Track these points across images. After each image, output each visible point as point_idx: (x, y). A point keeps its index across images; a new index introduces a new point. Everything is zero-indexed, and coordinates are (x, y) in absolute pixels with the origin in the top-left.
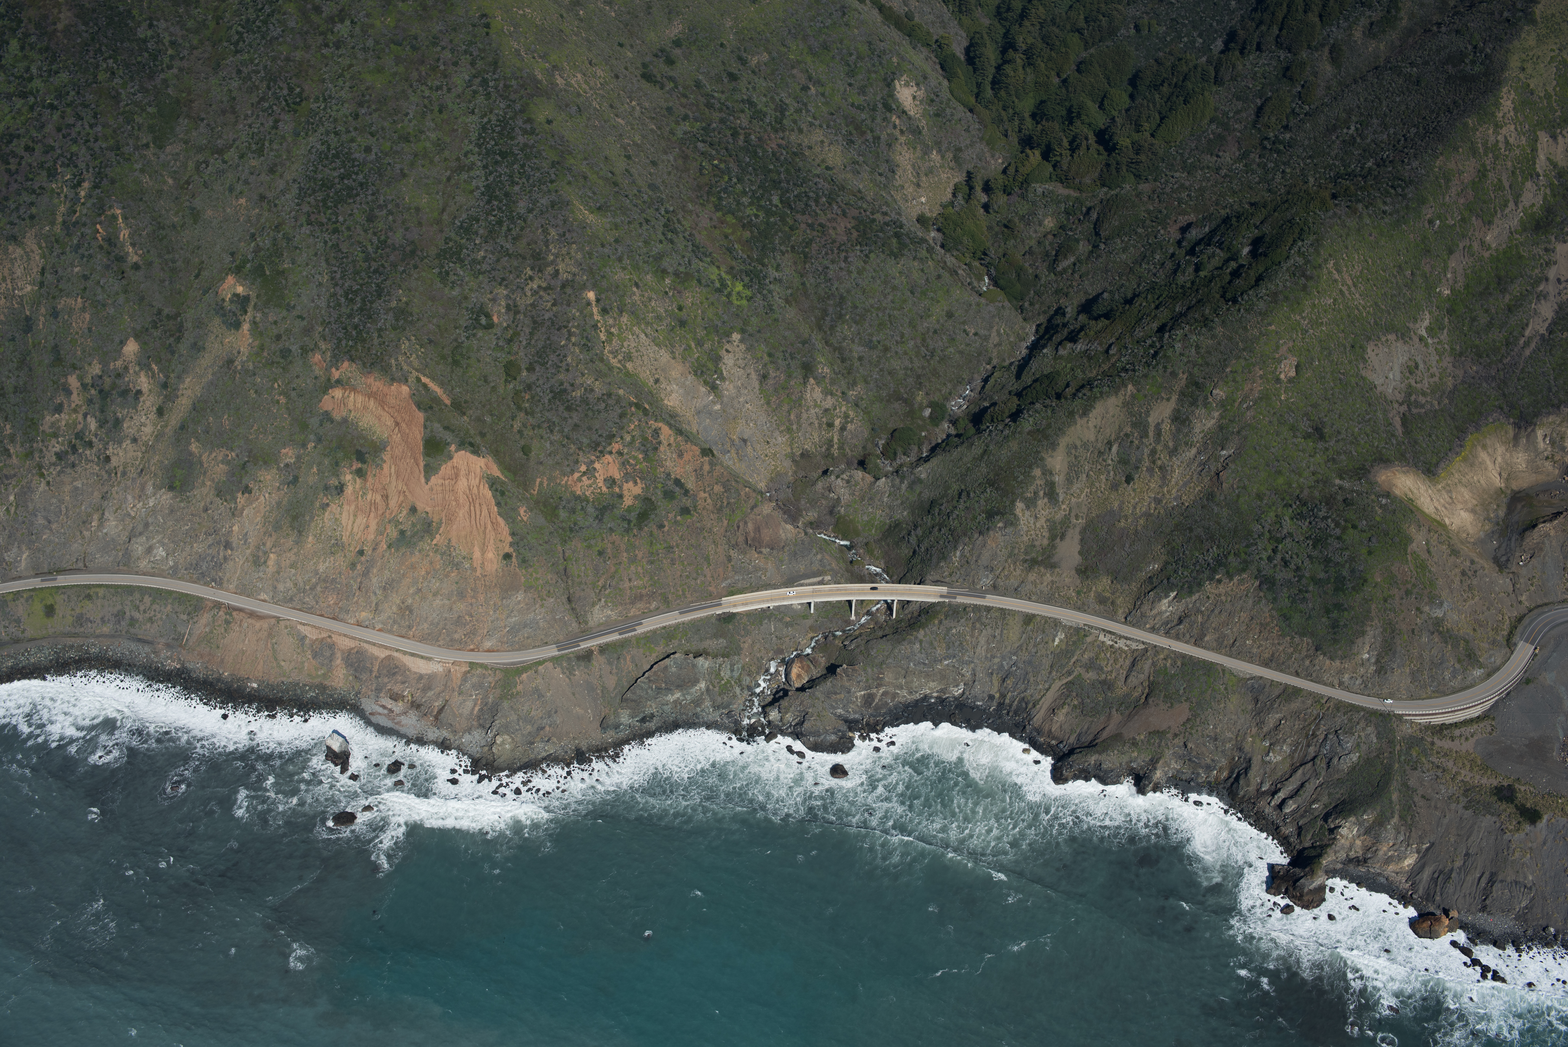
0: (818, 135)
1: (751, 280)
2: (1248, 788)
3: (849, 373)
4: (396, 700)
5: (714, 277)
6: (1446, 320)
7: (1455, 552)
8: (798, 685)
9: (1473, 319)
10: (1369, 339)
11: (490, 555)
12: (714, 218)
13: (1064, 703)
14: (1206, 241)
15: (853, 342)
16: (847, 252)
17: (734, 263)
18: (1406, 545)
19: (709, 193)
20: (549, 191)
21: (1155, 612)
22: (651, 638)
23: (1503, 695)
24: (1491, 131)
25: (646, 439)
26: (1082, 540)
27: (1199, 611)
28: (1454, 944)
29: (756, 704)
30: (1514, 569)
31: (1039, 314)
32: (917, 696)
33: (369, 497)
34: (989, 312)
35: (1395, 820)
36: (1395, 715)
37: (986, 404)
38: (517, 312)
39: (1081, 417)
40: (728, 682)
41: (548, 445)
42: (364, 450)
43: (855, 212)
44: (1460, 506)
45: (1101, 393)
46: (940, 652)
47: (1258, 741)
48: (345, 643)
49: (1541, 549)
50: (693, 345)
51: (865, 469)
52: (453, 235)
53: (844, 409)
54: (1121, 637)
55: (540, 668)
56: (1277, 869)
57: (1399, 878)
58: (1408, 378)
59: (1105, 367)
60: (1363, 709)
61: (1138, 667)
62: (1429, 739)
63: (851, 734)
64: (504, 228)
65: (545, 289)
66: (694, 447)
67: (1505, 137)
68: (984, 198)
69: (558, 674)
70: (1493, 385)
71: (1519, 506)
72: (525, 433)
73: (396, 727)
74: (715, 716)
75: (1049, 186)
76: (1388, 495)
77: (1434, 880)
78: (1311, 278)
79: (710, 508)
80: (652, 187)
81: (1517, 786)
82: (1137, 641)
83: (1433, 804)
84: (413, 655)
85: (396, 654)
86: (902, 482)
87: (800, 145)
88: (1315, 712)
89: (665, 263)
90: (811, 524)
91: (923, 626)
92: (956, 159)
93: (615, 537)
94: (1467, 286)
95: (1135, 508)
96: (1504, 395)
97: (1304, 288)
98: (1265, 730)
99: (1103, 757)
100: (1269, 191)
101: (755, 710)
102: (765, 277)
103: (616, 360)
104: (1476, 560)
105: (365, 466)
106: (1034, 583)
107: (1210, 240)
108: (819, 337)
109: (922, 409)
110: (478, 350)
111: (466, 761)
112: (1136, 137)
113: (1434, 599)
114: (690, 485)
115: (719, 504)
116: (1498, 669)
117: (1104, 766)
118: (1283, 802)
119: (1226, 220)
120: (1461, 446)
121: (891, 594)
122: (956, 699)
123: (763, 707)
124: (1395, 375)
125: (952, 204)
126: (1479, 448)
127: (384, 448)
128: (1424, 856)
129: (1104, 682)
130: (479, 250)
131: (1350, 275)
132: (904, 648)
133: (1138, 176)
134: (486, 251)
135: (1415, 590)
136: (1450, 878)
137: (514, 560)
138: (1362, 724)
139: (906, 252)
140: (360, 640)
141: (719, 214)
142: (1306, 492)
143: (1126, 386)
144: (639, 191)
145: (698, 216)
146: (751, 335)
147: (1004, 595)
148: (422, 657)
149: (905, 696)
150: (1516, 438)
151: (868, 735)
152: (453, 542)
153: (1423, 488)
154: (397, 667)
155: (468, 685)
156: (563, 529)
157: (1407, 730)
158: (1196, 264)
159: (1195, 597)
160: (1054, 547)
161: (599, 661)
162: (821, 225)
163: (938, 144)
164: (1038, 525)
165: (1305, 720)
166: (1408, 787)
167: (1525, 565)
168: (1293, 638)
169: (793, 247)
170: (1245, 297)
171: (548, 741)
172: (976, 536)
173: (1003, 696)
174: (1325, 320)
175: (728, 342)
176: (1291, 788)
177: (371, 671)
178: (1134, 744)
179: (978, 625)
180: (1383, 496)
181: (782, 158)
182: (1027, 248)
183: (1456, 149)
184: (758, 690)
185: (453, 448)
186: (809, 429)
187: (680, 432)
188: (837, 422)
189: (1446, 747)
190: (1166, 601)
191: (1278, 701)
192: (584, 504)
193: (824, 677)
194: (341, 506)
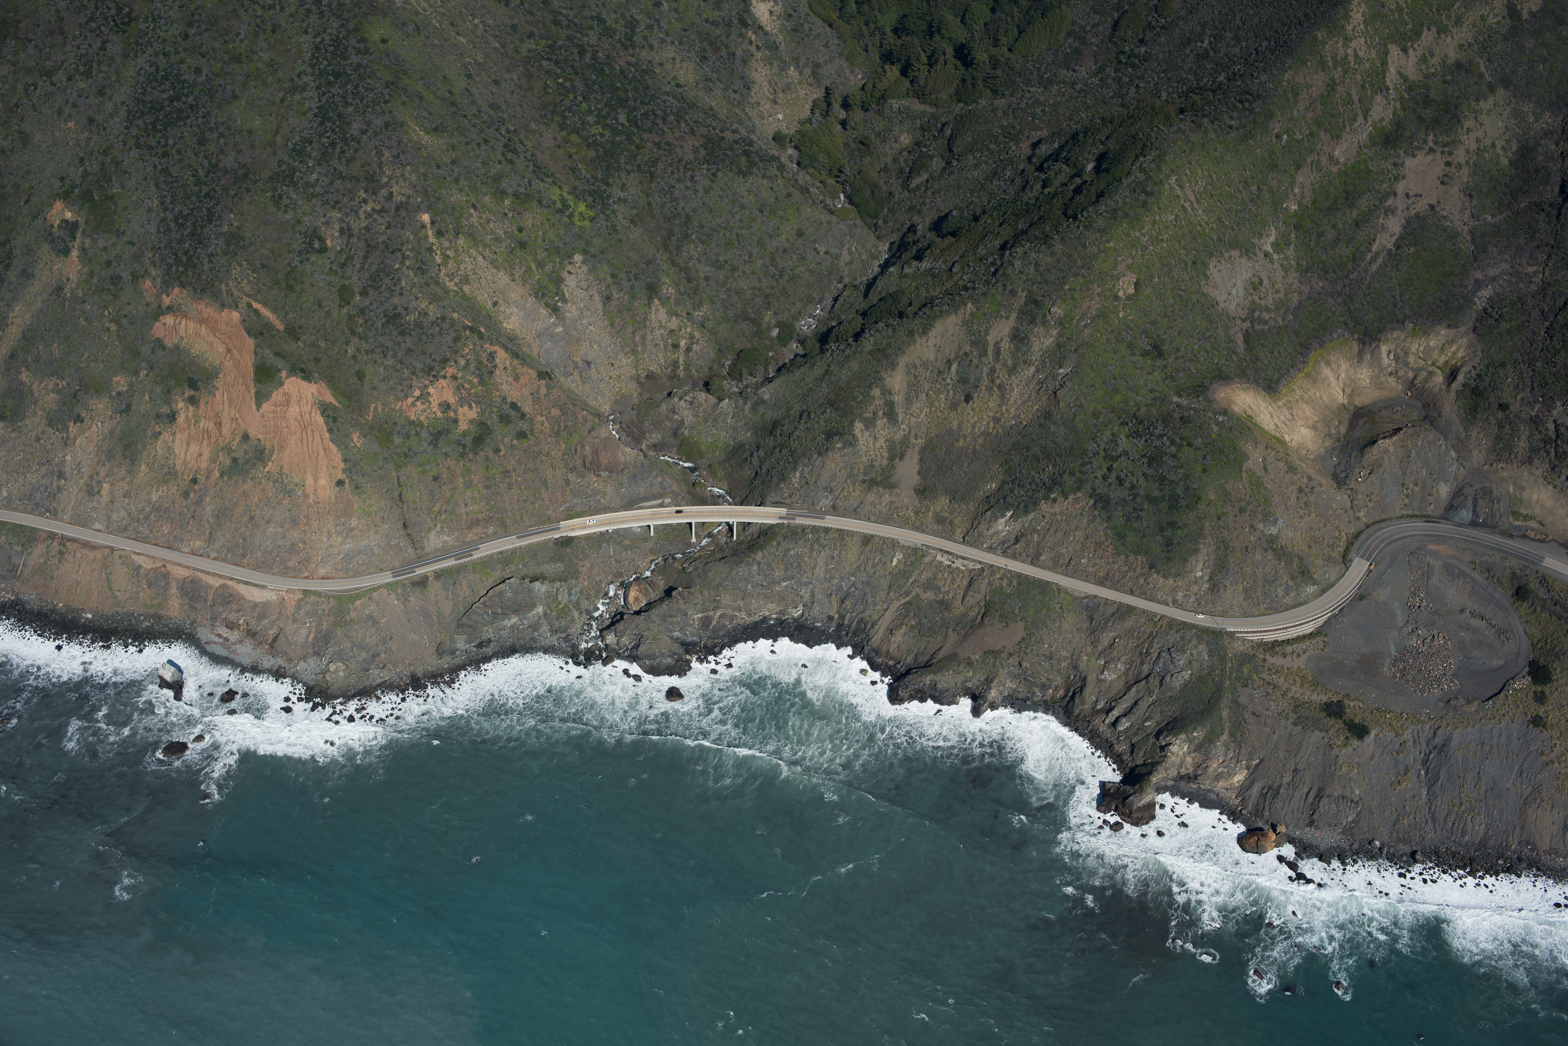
0: (670, 52)
1: (594, 201)
2: (1083, 706)
3: (695, 294)
4: (231, 629)
5: (555, 198)
6: (1293, 235)
7: (1292, 469)
8: (636, 608)
9: (1320, 235)
10: (1211, 255)
11: (323, 482)
12: (559, 138)
13: (902, 624)
14: (1054, 157)
15: (699, 261)
16: (693, 170)
17: (577, 183)
18: (1241, 462)
19: (553, 112)
20: (383, 112)
21: (991, 531)
22: (487, 563)
23: (1336, 611)
24: (1340, 45)
25: (481, 363)
26: (921, 460)
27: (1035, 530)
28: (1281, 859)
29: (595, 627)
30: (1352, 485)
31: (892, 232)
32: (757, 618)
33: (202, 425)
34: (841, 230)
35: (1225, 737)
36: (1226, 633)
37: (834, 323)
38: (351, 236)
39: (920, 336)
40: (566, 606)
41: (382, 370)
42: (196, 377)
43: (703, 130)
44: (1300, 423)
45: (941, 312)
46: (778, 573)
47: (1093, 659)
48: (180, 573)
49: (1380, 465)
50: (534, 267)
51: (708, 391)
52: (286, 158)
53: (689, 330)
54: (958, 557)
55: (374, 594)
56: (1108, 786)
57: (1229, 794)
58: (1251, 295)
59: (948, 285)
60: (1195, 626)
61: (974, 587)
62: (1261, 656)
63: (688, 657)
64: (338, 150)
65: (378, 212)
66: (530, 371)
67: (1355, 51)
68: (843, 115)
69: (394, 601)
70: (1339, 301)
71: (1361, 422)
72: (359, 358)
73: (232, 656)
74: (553, 640)
75: (905, 102)
76: (1225, 412)
77: (1263, 796)
78: (1152, 194)
79: (548, 431)
80: (494, 106)
81: (1346, 701)
82: (974, 561)
83: (1263, 720)
84: (246, 583)
85: (229, 583)
86: (745, 403)
87: (650, 62)
88: (1148, 630)
89: (504, 184)
90: (655, 447)
91: (761, 548)
92: (814, 74)
93: (450, 462)
94: (1315, 202)
95: (974, 427)
96: (1349, 311)
97: (1145, 204)
98: (1100, 648)
99: (938, 677)
100: (1123, 105)
101: (593, 634)
102: (609, 197)
103: (452, 283)
104: (1314, 476)
105: (198, 393)
106: (873, 504)
107: (1058, 156)
108: (665, 257)
109: (769, 328)
110: (312, 275)
111: (300, 689)
112: (994, 51)
113: (1268, 517)
114: (527, 408)
115: (556, 427)
116: (1332, 585)
117: (939, 686)
118: (1117, 719)
119: (1074, 136)
120: (1304, 362)
121: (731, 516)
122: (795, 620)
123: (601, 631)
124: (1238, 291)
125: (810, 121)
126: (1323, 365)
127: (217, 376)
128: (1253, 772)
129: (941, 602)
130: (312, 173)
131: (1193, 191)
132: (742, 570)
133: (995, 92)
134: (319, 173)
135: (1250, 508)
136: (1278, 793)
137: (347, 486)
138: (1194, 642)
139: (754, 170)
140: (194, 569)
141: (564, 133)
142: (1143, 410)
143: (966, 305)
144: (479, 111)
145: (541, 136)
146: (593, 256)
147: (843, 516)
148: (256, 585)
149: (743, 618)
150: (1360, 354)
151: (706, 658)
152: (285, 470)
153: (1263, 405)
154: (231, 595)
155: (302, 613)
156: (398, 454)
157: (1239, 647)
158: (1044, 181)
159: (1031, 516)
160: (893, 467)
161: (434, 587)
162: (668, 143)
163: (796, 59)
164: (877, 446)
165: (1139, 638)
166: (1238, 704)
167: (1364, 481)
168: (1127, 556)
169: (639, 166)
170: (1085, 213)
171: (384, 667)
172: (815, 456)
173: (842, 617)
174: (1165, 237)
175: (570, 263)
176: (1125, 706)
177: (206, 600)
178: (970, 663)
179: (816, 547)
180: (1220, 413)
181: (630, 75)
182: (883, 165)
183: (1304, 62)
184: (596, 614)
185: (284, 374)
186: (654, 351)
187: (516, 355)
188: (683, 343)
189: (1278, 663)
190: (1002, 520)
191: (1112, 619)
192: (418, 429)
193: (661, 600)
194: (174, 434)
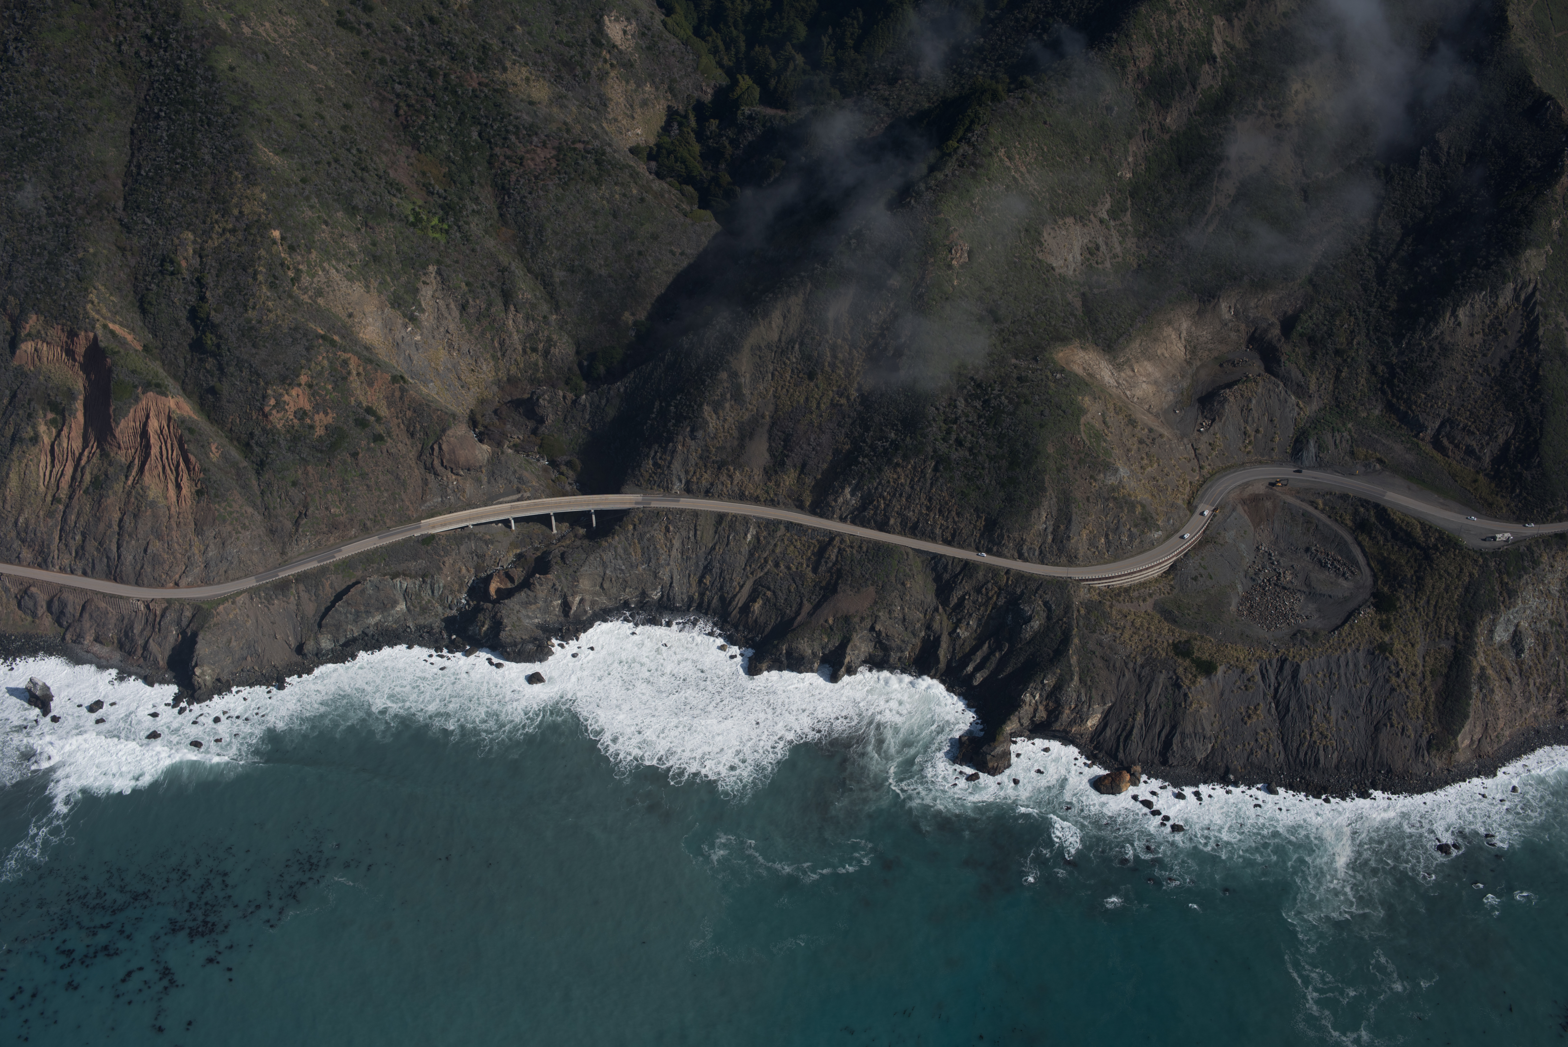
0: (523, 73)
1: (447, 213)
2: (939, 666)
3: (551, 298)
4: (101, 643)
5: (407, 211)
6: (1129, 202)
7: (1132, 422)
9: (1156, 200)
10: (1045, 223)
11: (184, 493)
12: (412, 156)
13: (758, 598)
15: (555, 267)
16: (545, 180)
17: (429, 198)
18: (1078, 416)
19: (406, 133)
20: (232, 136)
21: (840, 501)
22: (349, 563)
23: (1181, 555)
24: (1164, 17)
25: (335, 370)
26: (769, 438)
27: (881, 496)
30: (1194, 435)
33: (64, 446)
34: (695, 232)
35: (1075, 682)
36: (1072, 581)
38: (204, 256)
40: (429, 601)
41: (238, 382)
42: (58, 400)
43: (555, 143)
44: (1142, 379)
45: (782, 293)
46: (636, 557)
47: (945, 618)
49: (1222, 415)
50: (389, 279)
53: (546, 333)
54: (809, 528)
55: (238, 599)
56: (960, 741)
57: (1084, 739)
58: (1088, 260)
60: (1040, 577)
61: (826, 556)
62: (1108, 603)
63: (548, 641)
64: (189, 175)
65: (231, 231)
66: (384, 375)
67: (1179, 22)
69: (256, 604)
70: (1178, 262)
74: (416, 633)
75: (758, 108)
76: (1062, 371)
77: (1117, 739)
78: (981, 166)
79: (404, 433)
80: (344, 128)
81: (1193, 641)
82: (825, 530)
83: (1112, 664)
84: (113, 596)
87: (504, 82)
88: (996, 585)
89: (356, 200)
91: (618, 533)
92: (671, 89)
93: (308, 467)
94: (1148, 169)
95: (819, 402)
96: (1188, 271)
97: (974, 176)
98: (951, 606)
99: (794, 645)
102: (462, 210)
103: (306, 297)
104: (1155, 428)
105: (60, 416)
106: (725, 483)
108: (521, 265)
109: (627, 328)
110: (168, 296)
113: (1108, 467)
114: (382, 412)
115: (412, 429)
116: (1177, 530)
117: (795, 654)
118: (972, 675)
120: (1144, 322)
121: (589, 505)
122: (656, 602)
124: (1075, 257)
125: (665, 133)
126: (1164, 324)
127: (77, 397)
128: (1106, 716)
129: (795, 574)
131: (1024, 163)
132: (599, 555)
133: (843, 92)
135: (1089, 459)
136: (1131, 734)
137: (206, 495)
138: (1040, 592)
139: (607, 178)
141: (416, 152)
142: (981, 373)
143: (805, 285)
144: (330, 133)
145: (394, 155)
146: (447, 267)
147: (697, 497)
148: (121, 598)
149: (603, 602)
150: (1201, 312)
151: (566, 642)
152: (146, 483)
153: (1103, 363)
154: (98, 609)
155: (167, 621)
157: (1085, 594)
160: (743, 447)
161: (297, 589)
162: (519, 157)
163: (652, 76)
164: (727, 427)
166: (1087, 650)
167: (1206, 431)
171: (250, 670)
172: (666, 441)
173: (702, 594)
174: (997, 207)
175: (425, 274)
176: (978, 660)
177: (74, 616)
178: (824, 630)
179: (671, 529)
180: (1058, 372)
181: (482, 95)
183: (1130, 36)
185: (140, 390)
186: (513, 355)
187: (371, 362)
188: (541, 346)
189: (1125, 609)
190: (850, 489)
191: (960, 577)
192: (276, 437)
193: (521, 589)
194: (37, 457)
